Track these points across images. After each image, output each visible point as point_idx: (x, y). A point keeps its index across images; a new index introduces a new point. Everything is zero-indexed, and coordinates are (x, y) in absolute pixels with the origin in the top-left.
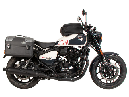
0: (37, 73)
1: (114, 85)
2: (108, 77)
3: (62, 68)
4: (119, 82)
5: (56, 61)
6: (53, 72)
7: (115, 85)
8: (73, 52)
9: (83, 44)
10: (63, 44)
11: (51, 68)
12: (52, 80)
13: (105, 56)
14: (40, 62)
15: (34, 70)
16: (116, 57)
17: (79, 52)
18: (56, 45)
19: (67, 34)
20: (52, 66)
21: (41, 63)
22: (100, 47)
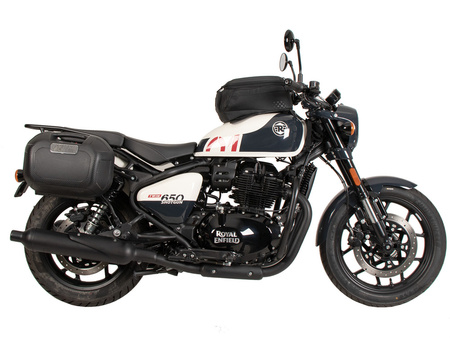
0: (128, 251)
1: (403, 294)
2: (382, 266)
3: (218, 234)
4: (420, 283)
5: (198, 209)
6: (185, 247)
7: (407, 292)
8: (256, 178)
9: (294, 150)
10: (223, 149)
11: (179, 234)
12: (183, 276)
13: (369, 190)
14: (140, 212)
15: (119, 238)
16: (408, 195)
17: (278, 177)
18: (197, 154)
19: (236, 114)
20: (183, 226)
21: (145, 215)
22: (351, 158)
